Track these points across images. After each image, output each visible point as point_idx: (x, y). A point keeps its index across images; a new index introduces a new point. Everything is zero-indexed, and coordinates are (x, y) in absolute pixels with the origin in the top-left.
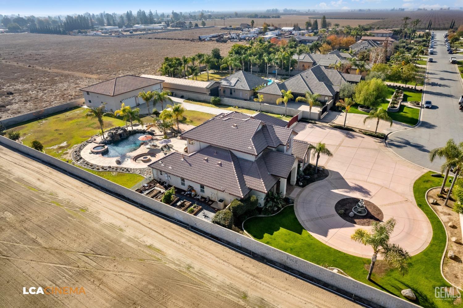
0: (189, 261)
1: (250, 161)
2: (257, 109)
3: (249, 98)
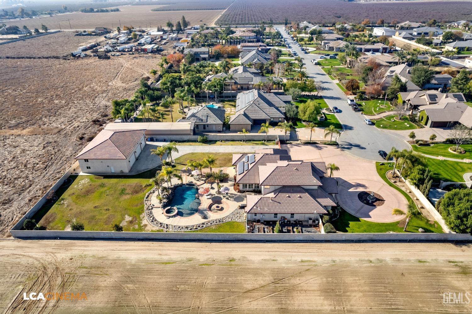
0: (330, 259)
1: (315, 189)
2: (240, 139)
3: (222, 130)
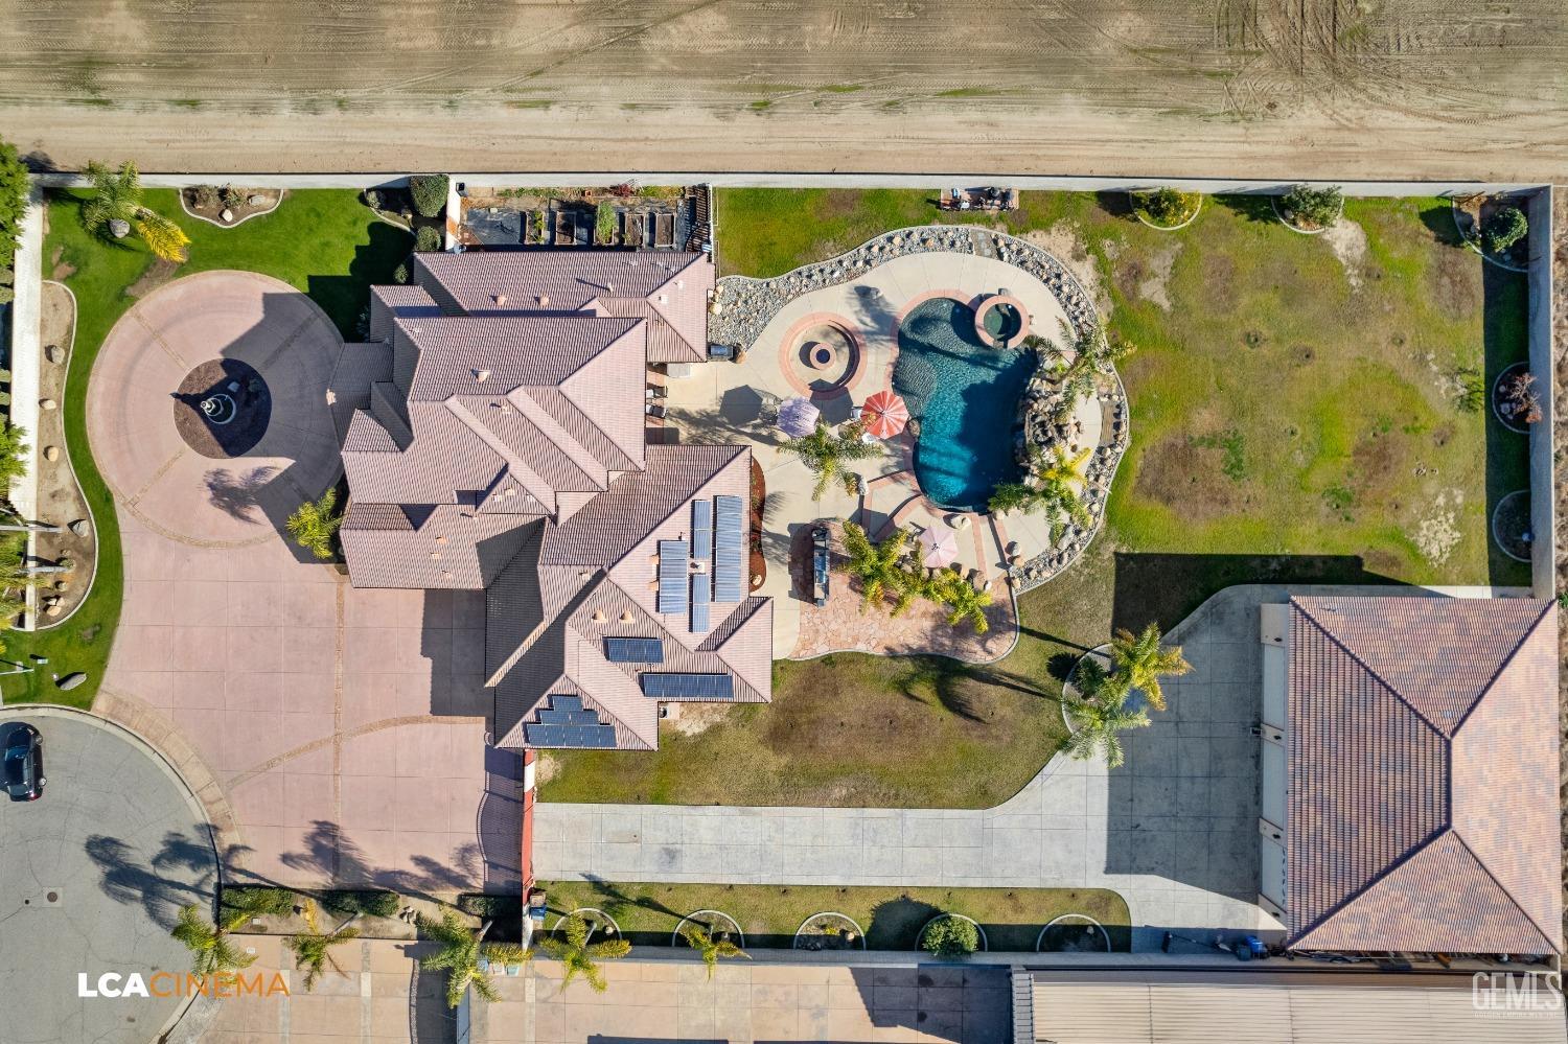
0: (460, 115)
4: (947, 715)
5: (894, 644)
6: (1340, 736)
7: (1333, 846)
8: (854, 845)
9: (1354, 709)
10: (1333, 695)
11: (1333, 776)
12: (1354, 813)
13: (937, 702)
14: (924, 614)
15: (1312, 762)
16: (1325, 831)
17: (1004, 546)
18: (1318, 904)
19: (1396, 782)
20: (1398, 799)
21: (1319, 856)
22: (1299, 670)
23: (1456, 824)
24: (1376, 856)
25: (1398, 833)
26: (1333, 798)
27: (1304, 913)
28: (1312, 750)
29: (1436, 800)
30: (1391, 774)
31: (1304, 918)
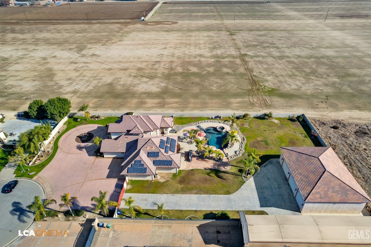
4: (218, 178)
5: (206, 167)
6: (298, 163)
7: (305, 180)
8: (198, 202)
9: (299, 158)
10: (294, 157)
11: (300, 169)
12: (307, 173)
13: (215, 176)
14: (211, 163)
15: (295, 168)
16: (303, 178)
17: (226, 154)
18: (307, 191)
19: (312, 166)
20: (314, 169)
21: (303, 182)
22: (286, 156)
23: (327, 170)
24: (315, 179)
25: (317, 174)
26: (301, 172)
27: (305, 194)
28: (294, 166)
29: (321, 167)
30: (310, 165)
31: (306, 195)
